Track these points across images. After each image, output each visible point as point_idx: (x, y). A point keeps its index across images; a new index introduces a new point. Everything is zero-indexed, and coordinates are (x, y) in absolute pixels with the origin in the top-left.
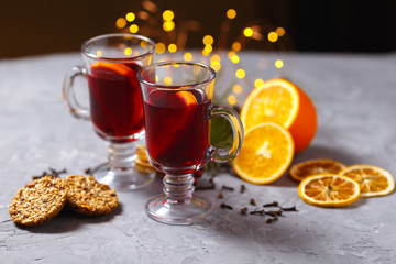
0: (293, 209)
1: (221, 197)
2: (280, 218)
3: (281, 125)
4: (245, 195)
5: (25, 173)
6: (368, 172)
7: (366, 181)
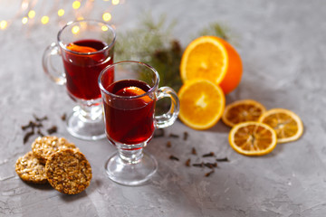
0: (226, 160)
1: (169, 145)
2: (216, 170)
3: (214, 82)
4: (188, 142)
5: (15, 121)
6: (282, 116)
7: (281, 127)
